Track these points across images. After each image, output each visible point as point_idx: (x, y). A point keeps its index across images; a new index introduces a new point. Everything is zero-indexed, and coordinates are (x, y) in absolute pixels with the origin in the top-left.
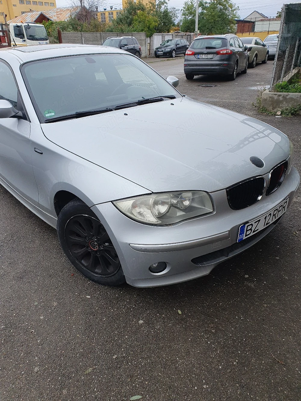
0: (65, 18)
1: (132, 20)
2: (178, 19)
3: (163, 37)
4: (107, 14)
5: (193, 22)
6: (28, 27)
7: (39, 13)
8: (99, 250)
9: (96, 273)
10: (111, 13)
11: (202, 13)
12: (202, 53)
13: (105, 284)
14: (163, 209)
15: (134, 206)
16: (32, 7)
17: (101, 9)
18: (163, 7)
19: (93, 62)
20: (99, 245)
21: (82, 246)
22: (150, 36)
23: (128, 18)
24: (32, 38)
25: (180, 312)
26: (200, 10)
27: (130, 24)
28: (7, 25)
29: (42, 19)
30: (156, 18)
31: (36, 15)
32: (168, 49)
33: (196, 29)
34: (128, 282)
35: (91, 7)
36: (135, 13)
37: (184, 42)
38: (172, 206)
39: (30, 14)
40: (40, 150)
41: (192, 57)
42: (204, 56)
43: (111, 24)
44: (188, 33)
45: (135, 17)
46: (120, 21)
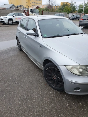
0: (44, 7)
1: (63, 9)
2: (78, 9)
3: (72, 14)
4: (56, 7)
5: (82, 10)
6: (34, 10)
7: (37, 6)
8: (56, 79)
9: (54, 86)
10: (57, 7)
11: (85, 8)
12: (86, 20)
13: (56, 90)
14: (81, 70)
15: (72, 68)
16: (35, 4)
17: (54, 5)
18: (73, 5)
19: (58, 21)
20: (56, 77)
21: (50, 76)
22: (68, 14)
23: (62, 8)
24: (35, 13)
25: (81, 104)
26: (84, 6)
27: (63, 10)
28: (29, 9)
29: (38, 7)
30: (71, 8)
31: (36, 6)
32: (73, 18)
33: (83, 12)
34: (65, 91)
35: (52, 4)
36: (65, 7)
37: (78, 16)
38: (84, 69)
39: (35, 6)
40: (42, 46)
41: (82, 21)
42: (86, 21)
43: (57, 9)
44: (80, 13)
45: (65, 8)
46: (60, 9)
